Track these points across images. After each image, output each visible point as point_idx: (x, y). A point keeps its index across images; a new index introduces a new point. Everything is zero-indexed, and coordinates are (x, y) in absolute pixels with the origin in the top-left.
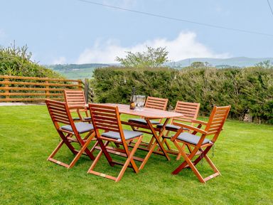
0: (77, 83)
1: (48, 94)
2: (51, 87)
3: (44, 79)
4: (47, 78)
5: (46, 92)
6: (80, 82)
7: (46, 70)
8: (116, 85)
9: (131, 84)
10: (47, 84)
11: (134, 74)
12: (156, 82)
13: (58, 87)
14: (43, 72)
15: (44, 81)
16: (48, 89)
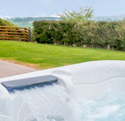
0: (24, 30)
1: (7, 35)
2: (9, 31)
3: (5, 27)
4: (6, 26)
5: (6, 34)
6: (26, 29)
7: (6, 22)
8: (45, 31)
9: (53, 30)
10: (7, 29)
11: (54, 24)
12: (65, 29)
13: (13, 31)
14: (5, 23)
15: (5, 28)
16: (7, 32)
